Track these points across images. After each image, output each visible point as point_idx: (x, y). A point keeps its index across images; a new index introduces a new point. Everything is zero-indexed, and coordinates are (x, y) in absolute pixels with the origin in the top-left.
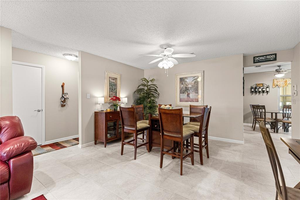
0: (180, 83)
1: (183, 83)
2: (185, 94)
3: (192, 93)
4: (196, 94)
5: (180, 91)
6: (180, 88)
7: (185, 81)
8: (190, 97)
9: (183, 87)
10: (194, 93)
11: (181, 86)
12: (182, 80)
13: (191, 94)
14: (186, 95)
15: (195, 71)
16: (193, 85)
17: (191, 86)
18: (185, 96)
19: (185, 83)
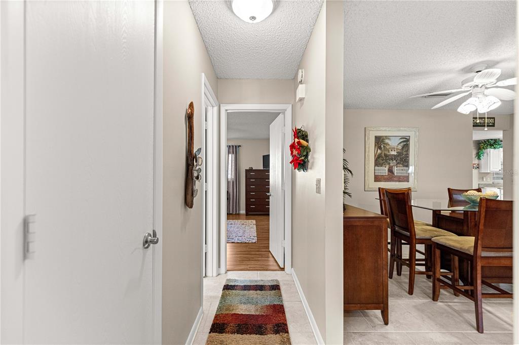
0: (375, 145)
1: (380, 147)
2: (384, 168)
3: (398, 165)
4: (405, 168)
5: (376, 160)
6: (375, 156)
7: (385, 144)
8: (393, 173)
9: (381, 153)
10: (400, 165)
11: (377, 151)
12: (379, 141)
13: (396, 168)
14: (387, 169)
15: (405, 127)
16: (399, 151)
17: (396, 154)
18: (384, 170)
19: (384, 146)
